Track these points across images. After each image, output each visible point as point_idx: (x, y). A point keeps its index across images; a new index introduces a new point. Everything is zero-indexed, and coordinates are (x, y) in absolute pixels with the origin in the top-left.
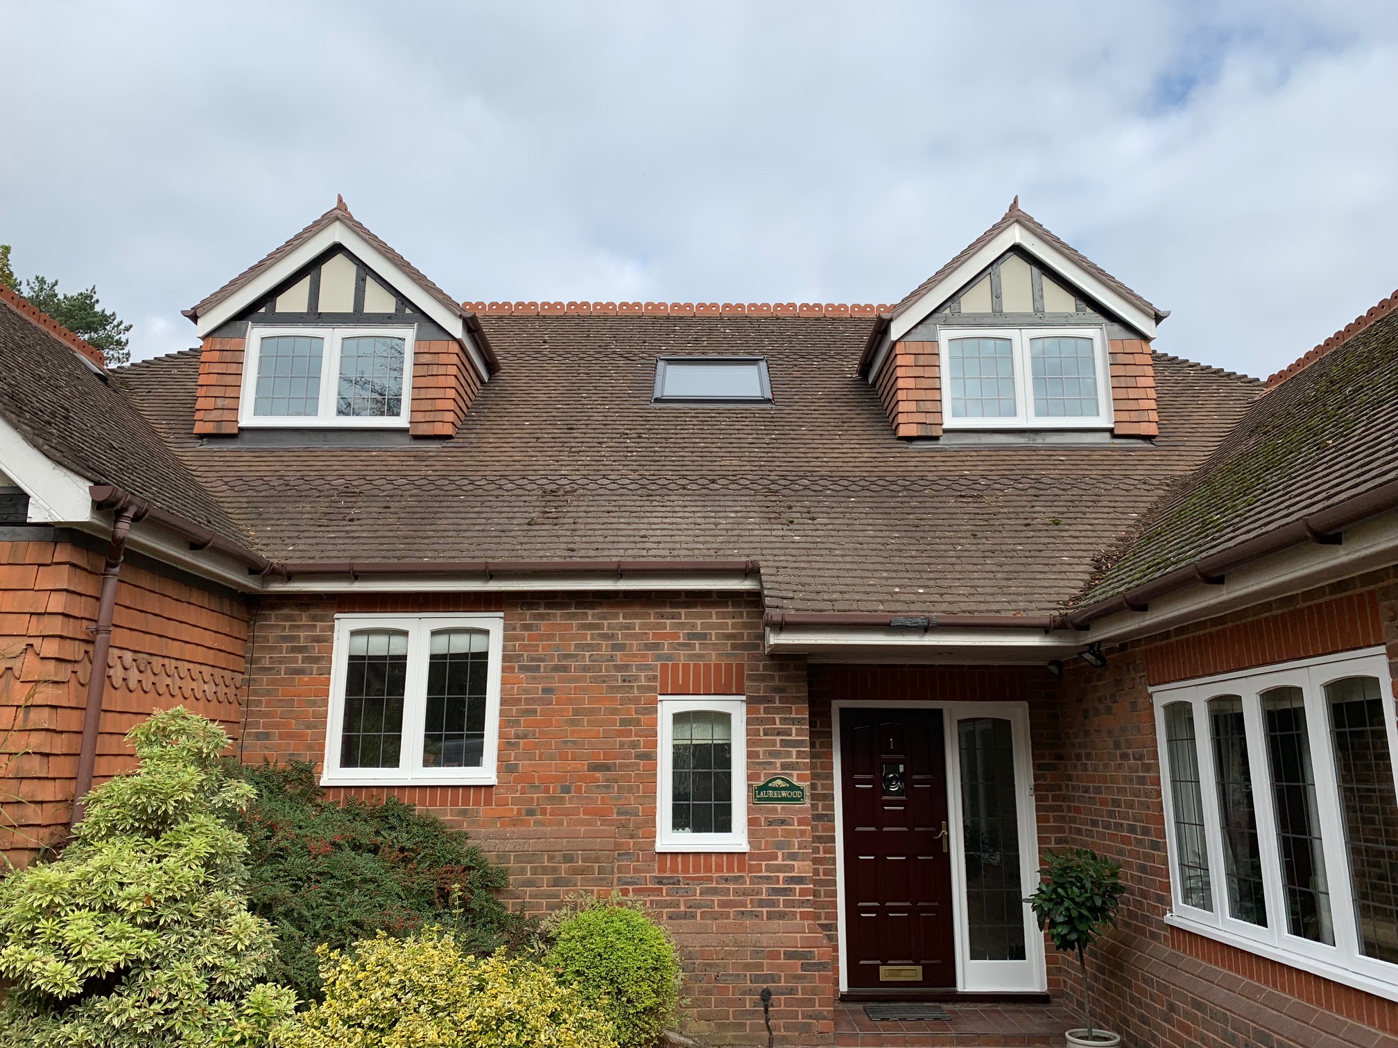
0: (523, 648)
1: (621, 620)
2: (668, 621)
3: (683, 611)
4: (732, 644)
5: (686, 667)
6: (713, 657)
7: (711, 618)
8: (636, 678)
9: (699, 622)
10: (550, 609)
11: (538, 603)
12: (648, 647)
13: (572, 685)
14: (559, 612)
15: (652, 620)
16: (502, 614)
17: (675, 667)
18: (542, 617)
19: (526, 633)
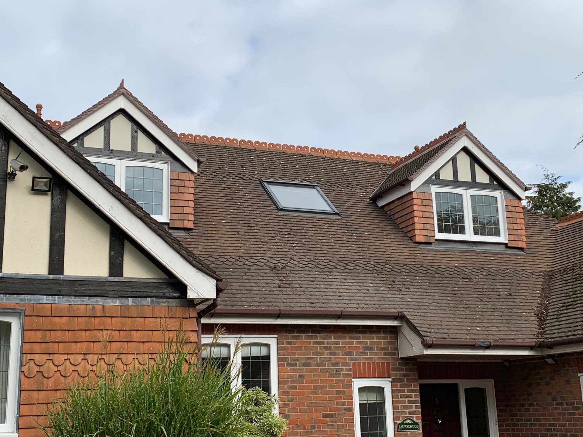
0: (288, 354)
1: (333, 340)
2: (355, 341)
3: (361, 335)
4: (384, 352)
5: (364, 364)
6: (376, 359)
7: (374, 339)
8: (342, 370)
9: (369, 341)
10: (299, 333)
11: (294, 330)
12: (347, 354)
13: (313, 373)
14: (304, 335)
15: (347, 340)
16: (276, 336)
17: (359, 363)
18: (296, 337)
19: (289, 346)
